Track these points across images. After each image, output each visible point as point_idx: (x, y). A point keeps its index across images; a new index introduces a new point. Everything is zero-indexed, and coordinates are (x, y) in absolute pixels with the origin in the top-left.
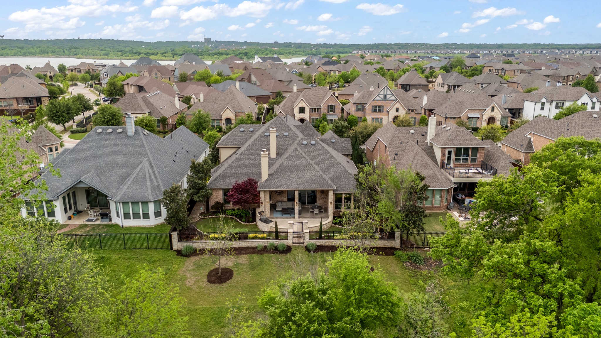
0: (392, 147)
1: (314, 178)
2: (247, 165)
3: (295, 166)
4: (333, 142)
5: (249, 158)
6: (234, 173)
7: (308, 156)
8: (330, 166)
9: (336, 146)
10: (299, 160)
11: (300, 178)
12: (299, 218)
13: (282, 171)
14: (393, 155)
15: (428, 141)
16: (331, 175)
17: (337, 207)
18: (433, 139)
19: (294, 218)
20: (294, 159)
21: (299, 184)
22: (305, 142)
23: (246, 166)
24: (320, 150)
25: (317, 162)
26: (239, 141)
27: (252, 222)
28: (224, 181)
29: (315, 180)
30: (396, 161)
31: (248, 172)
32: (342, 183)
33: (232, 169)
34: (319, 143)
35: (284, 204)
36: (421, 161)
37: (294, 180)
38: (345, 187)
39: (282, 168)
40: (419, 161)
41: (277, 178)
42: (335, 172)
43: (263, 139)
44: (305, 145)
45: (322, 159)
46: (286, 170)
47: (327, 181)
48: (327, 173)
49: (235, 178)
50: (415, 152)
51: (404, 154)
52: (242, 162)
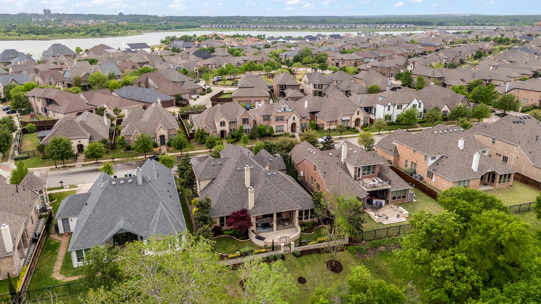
0: (321, 167)
1: (284, 202)
2: (232, 196)
3: (269, 194)
4: (271, 161)
5: (232, 190)
6: (225, 203)
7: (274, 184)
8: (291, 191)
9: (274, 163)
10: (270, 189)
11: (275, 203)
12: (277, 230)
13: (262, 199)
14: (323, 174)
15: (342, 160)
16: (293, 197)
17: (300, 219)
18: (346, 159)
19: (273, 230)
20: (267, 189)
21: (276, 208)
22: (269, 174)
23: (231, 196)
24: (281, 179)
25: (281, 188)
27: (246, 239)
28: (219, 211)
29: (286, 203)
30: (326, 178)
31: (234, 201)
32: (302, 203)
33: (222, 200)
34: (279, 173)
35: (261, 220)
36: (345, 179)
37: (272, 205)
38: (304, 205)
39: (261, 197)
40: (344, 179)
41: (261, 205)
42: (295, 194)
43: (236, 173)
44: (269, 176)
45: (284, 186)
46: (265, 198)
47: (294, 204)
48: (290, 196)
49: (226, 207)
50: (339, 172)
51: (330, 171)
52: (228, 194)
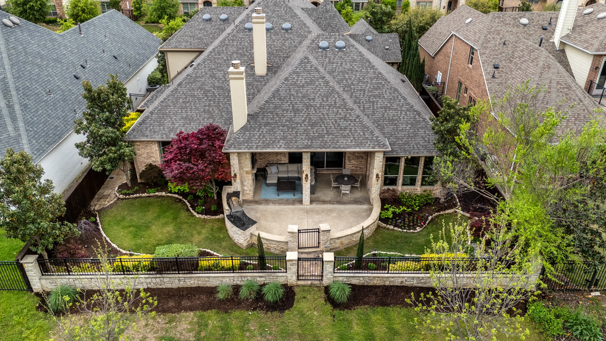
0: (487, 52)
1: (343, 124)
2: (208, 91)
3: (304, 97)
4: (369, 41)
5: (213, 76)
6: (182, 108)
7: (331, 73)
8: (375, 96)
9: (374, 47)
10: (312, 82)
11: (313, 125)
12: (312, 202)
13: (276, 107)
14: (491, 69)
15: (556, 39)
16: (378, 115)
18: (568, 36)
19: (301, 202)
20: (301, 80)
21: (312, 139)
22: (324, 44)
23: (206, 92)
24: (355, 61)
25: (349, 86)
26: (200, 38)
27: (215, 213)
28: (160, 125)
29: (345, 128)
30: (497, 81)
31: (209, 105)
32: (401, 135)
33: (177, 99)
34: (353, 46)
35: (282, 168)
36: (558, 83)
37: (301, 129)
38: (406, 143)
39: (276, 101)
40: (554, 84)
41: (267, 124)
42: (385, 108)
43: (241, 35)
44: (324, 49)
45: (359, 80)
46: (285, 106)
47: (372, 132)
48: (369, 112)
49: (182, 118)
50: (541, 64)
51: (512, 66)
52: (198, 84)
